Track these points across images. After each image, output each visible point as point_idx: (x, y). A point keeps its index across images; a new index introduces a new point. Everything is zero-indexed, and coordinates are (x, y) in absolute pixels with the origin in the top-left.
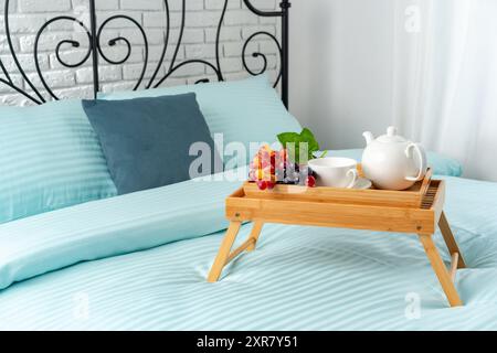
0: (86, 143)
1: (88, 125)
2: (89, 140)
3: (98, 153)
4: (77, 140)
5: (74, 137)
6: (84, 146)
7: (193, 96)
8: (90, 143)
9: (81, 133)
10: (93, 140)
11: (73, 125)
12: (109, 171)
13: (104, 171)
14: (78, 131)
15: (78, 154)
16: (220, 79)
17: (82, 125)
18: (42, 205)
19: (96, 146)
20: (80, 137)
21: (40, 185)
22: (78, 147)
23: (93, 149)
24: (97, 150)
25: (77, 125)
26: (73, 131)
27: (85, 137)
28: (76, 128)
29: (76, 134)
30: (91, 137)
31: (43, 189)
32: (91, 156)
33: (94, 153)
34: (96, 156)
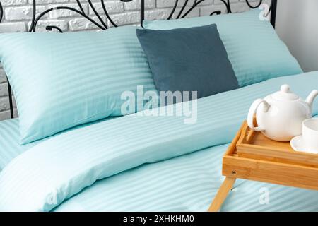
0: (138, 62)
1: (139, 48)
2: (140, 59)
3: (147, 69)
4: (132, 59)
5: (130, 57)
6: (137, 64)
7: (214, 27)
8: (141, 62)
9: (135, 54)
10: (143, 59)
11: (129, 48)
12: (154, 83)
13: (151, 83)
14: (133, 52)
15: (133, 70)
16: (229, 11)
17: (135, 48)
18: (107, 108)
19: (145, 64)
20: (134, 57)
21: (106, 94)
22: (133, 64)
23: (143, 67)
24: (146, 67)
25: (132, 47)
26: (130, 52)
27: (138, 57)
28: (131, 50)
29: (132, 54)
30: (141, 57)
31: (108, 97)
32: (142, 72)
33: (144, 69)
34: (146, 72)
